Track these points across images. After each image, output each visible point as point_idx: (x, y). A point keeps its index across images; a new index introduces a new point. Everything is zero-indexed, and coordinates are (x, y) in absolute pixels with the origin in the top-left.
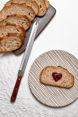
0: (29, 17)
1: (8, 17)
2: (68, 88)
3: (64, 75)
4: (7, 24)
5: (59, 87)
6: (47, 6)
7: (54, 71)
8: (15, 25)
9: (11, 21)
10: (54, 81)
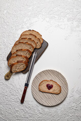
0: (30, 50)
1: (17, 51)
2: (58, 94)
3: (54, 85)
4: (17, 56)
5: (51, 93)
6: (42, 42)
7: (48, 83)
8: (21, 56)
9: (19, 53)
10: (48, 90)
